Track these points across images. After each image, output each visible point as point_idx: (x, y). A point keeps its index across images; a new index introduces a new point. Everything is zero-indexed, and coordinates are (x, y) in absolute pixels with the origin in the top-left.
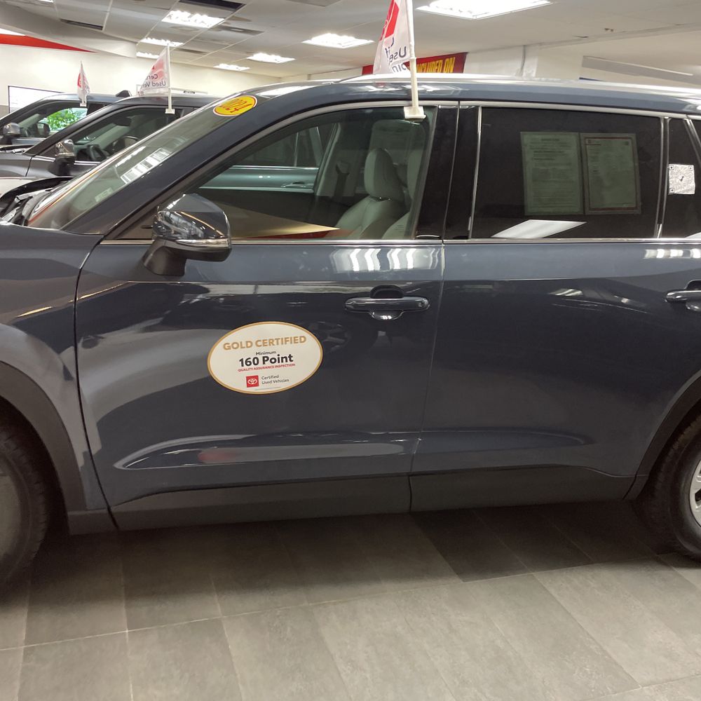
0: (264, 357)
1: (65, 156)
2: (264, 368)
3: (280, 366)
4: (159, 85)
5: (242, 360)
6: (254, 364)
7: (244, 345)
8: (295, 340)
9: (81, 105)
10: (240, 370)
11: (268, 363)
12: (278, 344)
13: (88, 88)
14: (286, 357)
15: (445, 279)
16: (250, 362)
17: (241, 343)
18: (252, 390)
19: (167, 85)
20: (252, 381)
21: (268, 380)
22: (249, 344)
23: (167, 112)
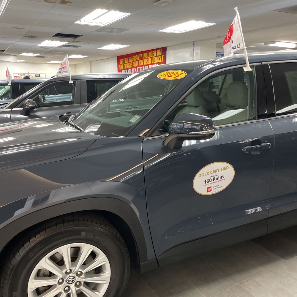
0: (213, 178)
1: (30, 107)
2: (213, 183)
3: (219, 181)
4: (66, 72)
5: (205, 181)
6: (210, 182)
7: (206, 174)
8: (224, 169)
9: (9, 84)
10: (205, 185)
11: (215, 180)
12: (218, 171)
13: (11, 77)
14: (221, 177)
15: (275, 134)
16: (208, 181)
17: (205, 173)
18: (210, 193)
19: (68, 71)
20: (209, 189)
21: (215, 188)
22: (208, 173)
23: (70, 82)
